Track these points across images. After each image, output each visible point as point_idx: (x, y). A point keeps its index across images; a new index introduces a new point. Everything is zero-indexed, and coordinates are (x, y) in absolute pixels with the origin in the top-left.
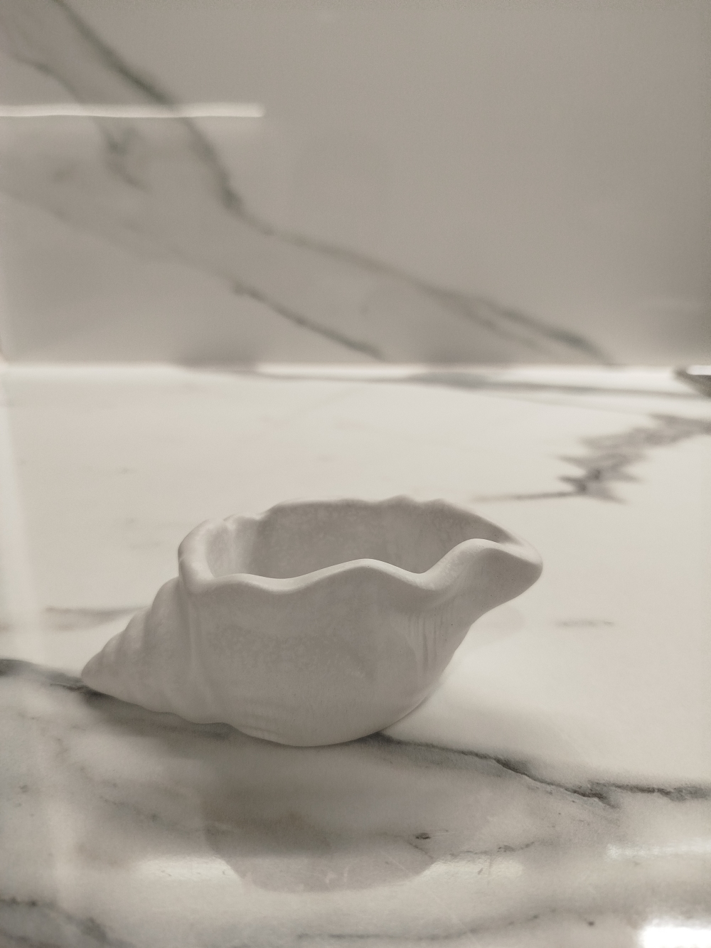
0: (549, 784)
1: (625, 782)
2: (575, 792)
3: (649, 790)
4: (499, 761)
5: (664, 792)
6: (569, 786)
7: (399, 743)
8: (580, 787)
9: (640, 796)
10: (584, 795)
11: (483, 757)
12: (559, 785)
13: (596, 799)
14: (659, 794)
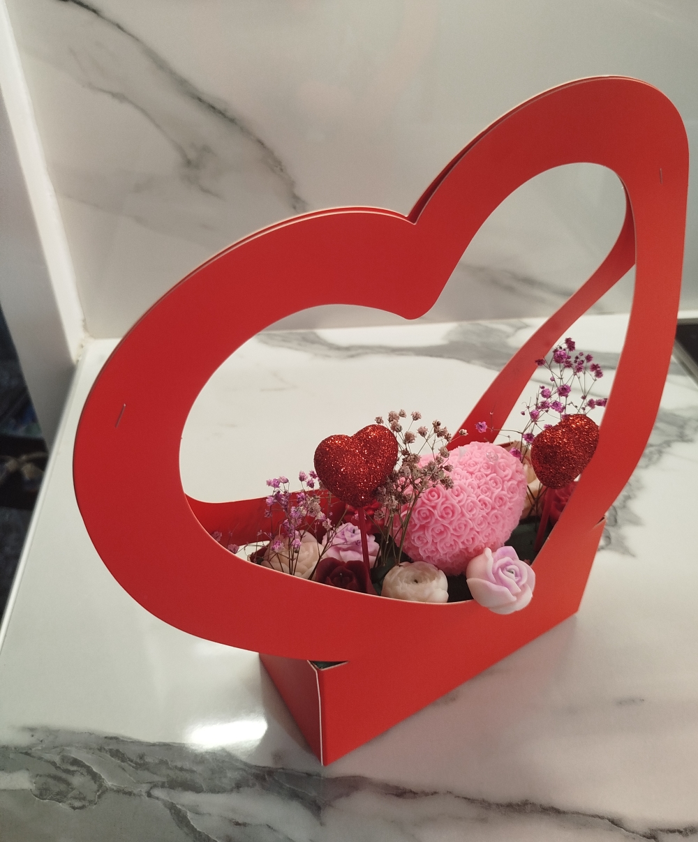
0: (633, 833)
1: (663, 827)
2: (644, 836)
3: (672, 831)
4: (609, 820)
5: (680, 832)
6: (641, 833)
7: (564, 813)
8: (646, 833)
9: (670, 834)
10: (648, 838)
11: (602, 818)
12: (637, 833)
13: (653, 840)
14: (677, 833)
